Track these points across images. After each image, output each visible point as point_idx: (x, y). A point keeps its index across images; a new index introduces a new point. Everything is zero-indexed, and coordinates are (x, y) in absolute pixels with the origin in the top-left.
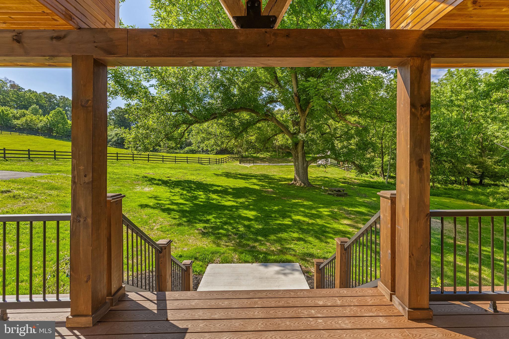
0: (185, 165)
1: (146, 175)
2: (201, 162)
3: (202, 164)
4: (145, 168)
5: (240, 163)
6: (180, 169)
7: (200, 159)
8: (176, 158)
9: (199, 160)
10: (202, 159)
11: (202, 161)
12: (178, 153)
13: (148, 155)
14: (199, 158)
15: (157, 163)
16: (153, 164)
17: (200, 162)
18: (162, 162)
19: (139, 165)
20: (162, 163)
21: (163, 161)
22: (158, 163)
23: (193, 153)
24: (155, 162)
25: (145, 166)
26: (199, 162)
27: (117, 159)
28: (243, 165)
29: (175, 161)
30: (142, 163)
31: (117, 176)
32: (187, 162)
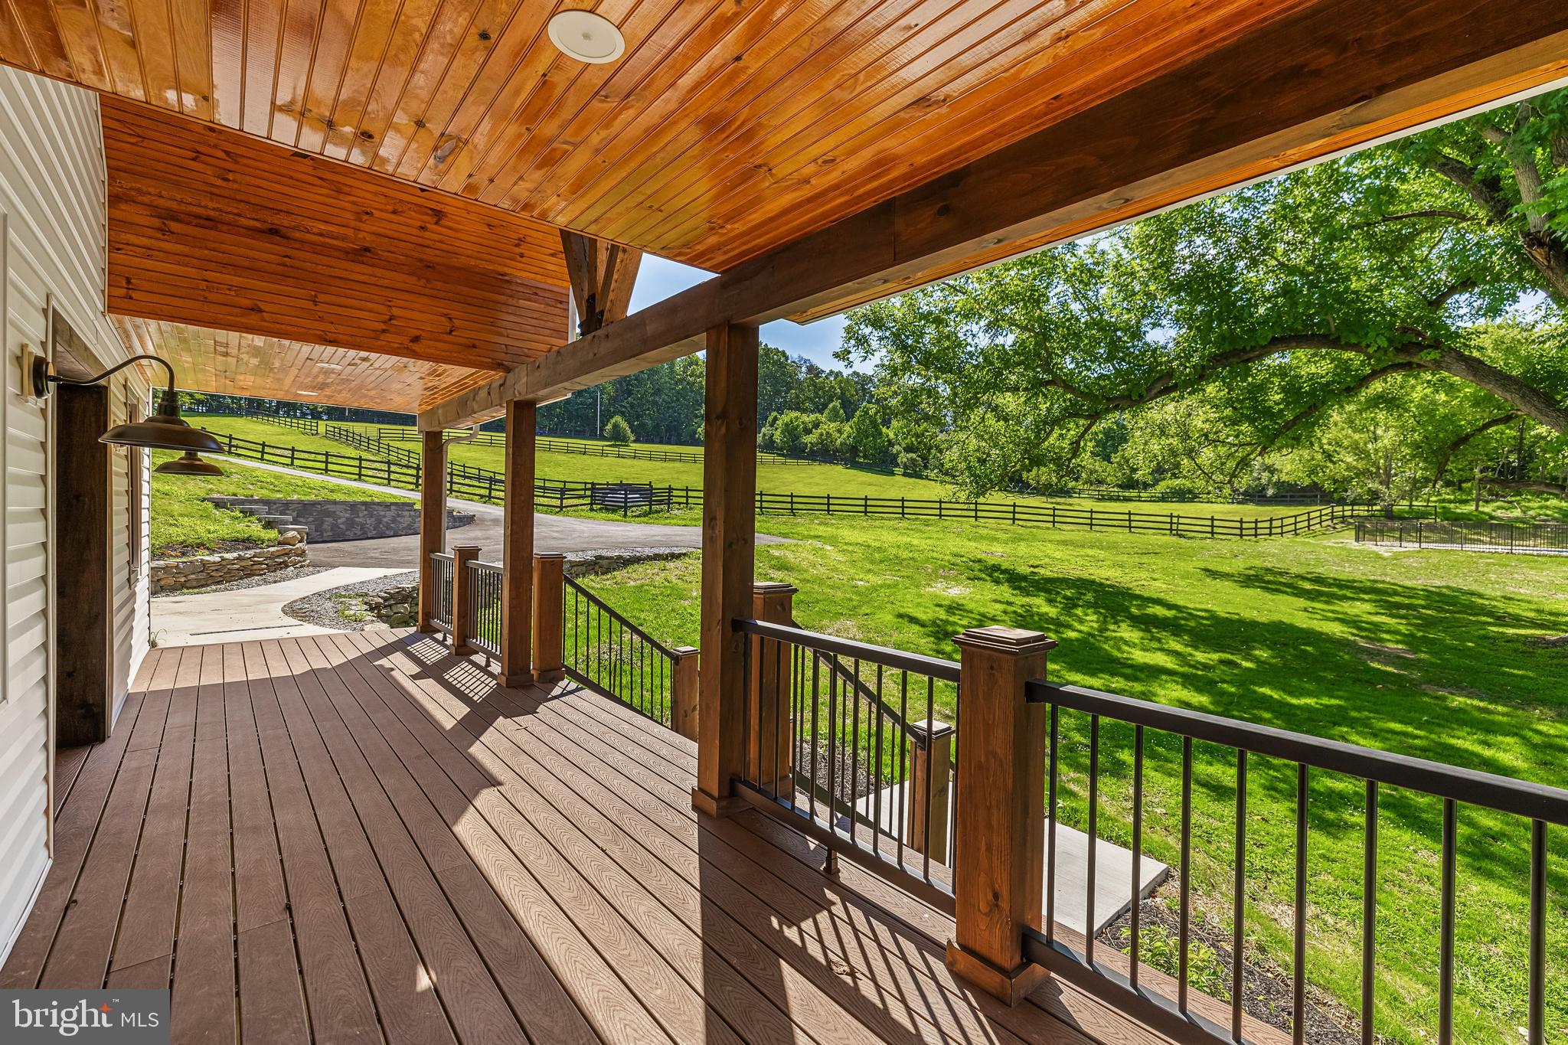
0: (1121, 536)
1: (983, 556)
2: (1177, 530)
3: (1181, 536)
4: (996, 539)
5: (1357, 540)
6: (1091, 547)
7: (1175, 520)
8: (1095, 516)
9: (1171, 523)
10: (1181, 520)
11: (1181, 527)
12: (1131, 500)
13: (1014, 506)
14: (1171, 516)
15: (1034, 527)
16: (1021, 531)
17: (1174, 528)
18: (1050, 525)
19: (986, 531)
20: (1048, 528)
21: (1054, 522)
22: (1038, 527)
23: (1182, 500)
24: (1029, 524)
25: (999, 535)
26: (1171, 530)
27: (940, 515)
28: (1369, 546)
29: (1091, 525)
30: (994, 526)
31: (911, 555)
32: (1130, 527)
